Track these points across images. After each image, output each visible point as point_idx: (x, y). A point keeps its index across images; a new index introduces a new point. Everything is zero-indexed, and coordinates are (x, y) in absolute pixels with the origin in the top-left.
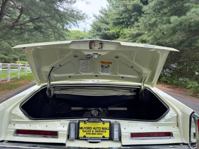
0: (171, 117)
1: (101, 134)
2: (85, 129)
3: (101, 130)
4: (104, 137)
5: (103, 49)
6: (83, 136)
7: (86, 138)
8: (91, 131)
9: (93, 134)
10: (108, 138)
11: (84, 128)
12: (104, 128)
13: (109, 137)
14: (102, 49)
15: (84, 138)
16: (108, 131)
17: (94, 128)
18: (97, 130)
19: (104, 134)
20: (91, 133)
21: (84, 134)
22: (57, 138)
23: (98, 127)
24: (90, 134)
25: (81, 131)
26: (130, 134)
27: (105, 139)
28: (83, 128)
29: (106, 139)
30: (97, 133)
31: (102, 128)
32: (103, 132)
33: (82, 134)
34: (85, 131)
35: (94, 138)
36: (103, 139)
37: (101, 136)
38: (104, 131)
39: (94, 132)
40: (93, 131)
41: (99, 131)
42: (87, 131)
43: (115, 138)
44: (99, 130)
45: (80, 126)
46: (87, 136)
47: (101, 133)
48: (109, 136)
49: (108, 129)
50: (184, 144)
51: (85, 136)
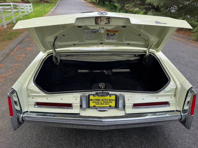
0: (171, 89)
1: (108, 104)
2: (95, 101)
3: (108, 101)
4: (110, 106)
5: (111, 24)
6: (93, 106)
7: (96, 107)
8: (100, 102)
9: (102, 104)
12: (111, 99)
14: (109, 24)
16: (114, 102)
17: (102, 100)
18: (105, 101)
19: (111, 104)
20: (100, 103)
21: (94, 104)
22: (72, 109)
23: (105, 99)
24: (99, 104)
25: (91, 102)
26: (133, 104)
28: (93, 100)
29: (112, 107)
30: (105, 103)
31: (109, 99)
32: (110, 102)
33: (92, 104)
34: (95, 102)
35: (102, 107)
37: (108, 106)
38: (111, 102)
39: (103, 103)
40: (101, 102)
42: (96, 102)
43: (119, 108)
44: (106, 101)
45: (90, 99)
46: (96, 106)
47: (108, 103)
48: (114, 106)
49: (114, 100)
50: (177, 111)
51: (94, 106)
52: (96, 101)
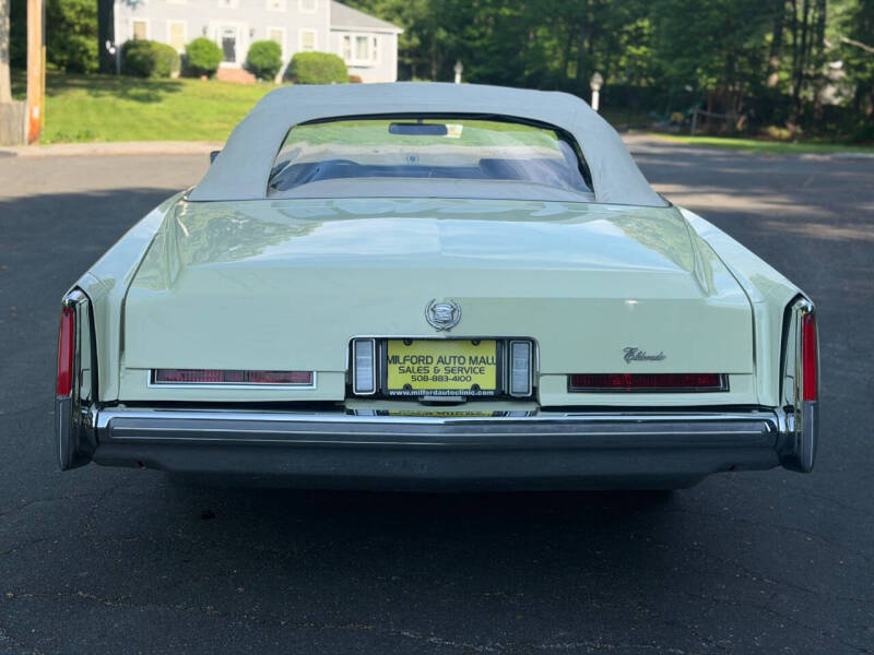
1: (466, 379)
2: (408, 364)
3: (467, 365)
4: (476, 387)
6: (401, 387)
7: (414, 393)
8: (431, 368)
9: (440, 379)
10: (492, 393)
11: (404, 360)
12: (476, 358)
13: (494, 387)
15: (407, 393)
16: (491, 371)
17: (441, 360)
18: (452, 365)
19: (477, 379)
20: (431, 375)
21: (406, 379)
23: (455, 357)
24: (425, 379)
25: (393, 369)
27: (479, 393)
28: (401, 361)
29: (485, 393)
30: (451, 376)
31: (471, 358)
32: (473, 371)
34: (408, 370)
35: (440, 393)
36: (473, 393)
37: (468, 385)
38: (477, 370)
39: (442, 373)
40: (436, 370)
41: (461, 370)
42: (416, 370)
43: (514, 390)
44: (457, 365)
45: (391, 355)
46: (416, 385)
47: (465, 375)
49: (490, 361)
50: (762, 409)
51: (408, 387)
52: (416, 366)
